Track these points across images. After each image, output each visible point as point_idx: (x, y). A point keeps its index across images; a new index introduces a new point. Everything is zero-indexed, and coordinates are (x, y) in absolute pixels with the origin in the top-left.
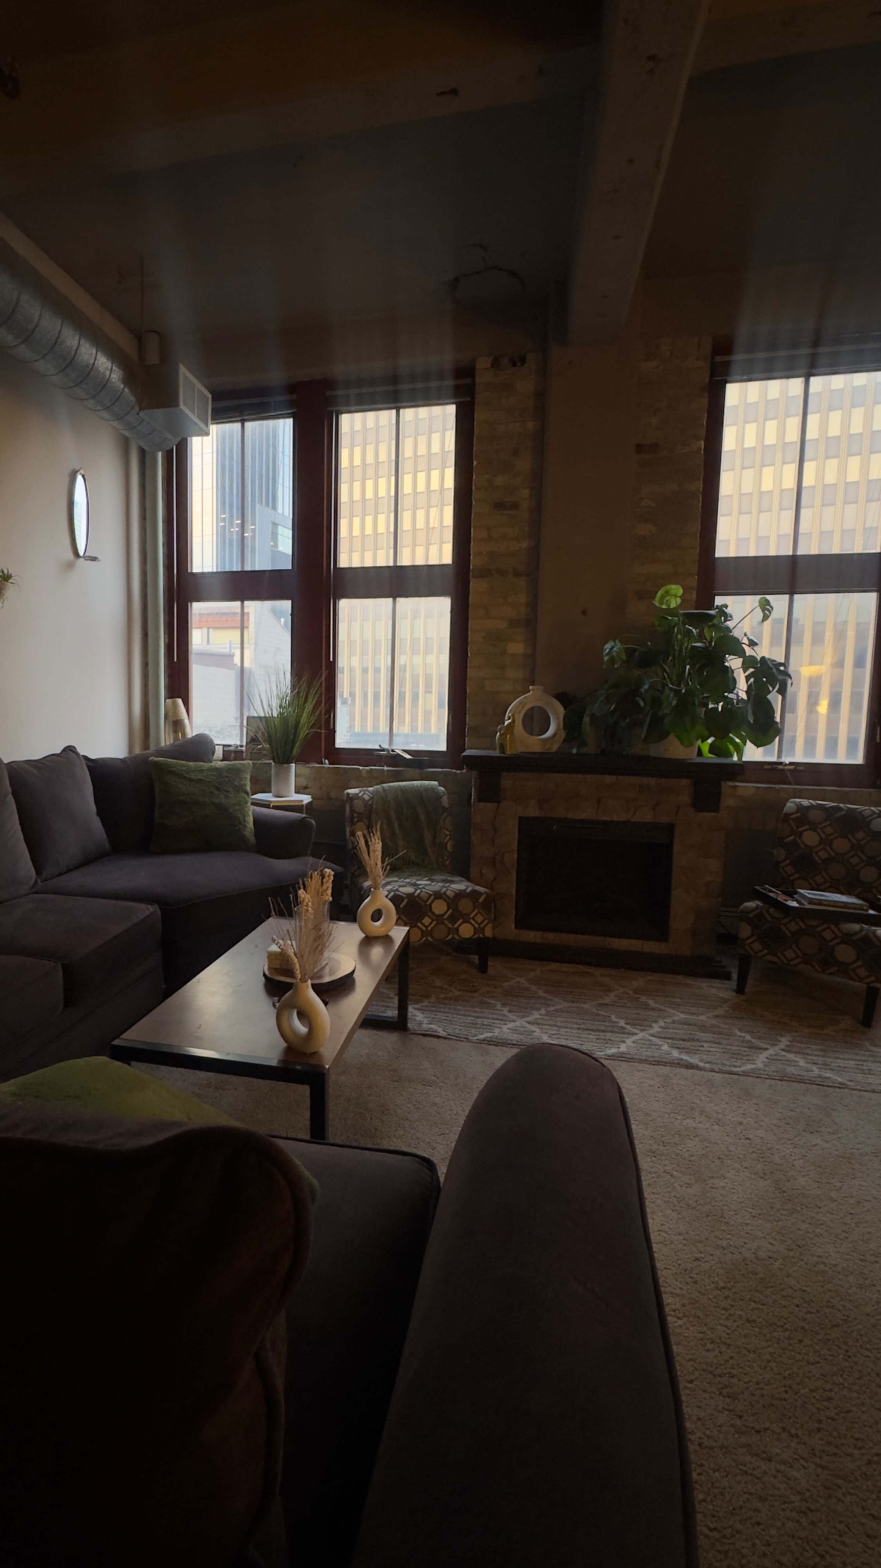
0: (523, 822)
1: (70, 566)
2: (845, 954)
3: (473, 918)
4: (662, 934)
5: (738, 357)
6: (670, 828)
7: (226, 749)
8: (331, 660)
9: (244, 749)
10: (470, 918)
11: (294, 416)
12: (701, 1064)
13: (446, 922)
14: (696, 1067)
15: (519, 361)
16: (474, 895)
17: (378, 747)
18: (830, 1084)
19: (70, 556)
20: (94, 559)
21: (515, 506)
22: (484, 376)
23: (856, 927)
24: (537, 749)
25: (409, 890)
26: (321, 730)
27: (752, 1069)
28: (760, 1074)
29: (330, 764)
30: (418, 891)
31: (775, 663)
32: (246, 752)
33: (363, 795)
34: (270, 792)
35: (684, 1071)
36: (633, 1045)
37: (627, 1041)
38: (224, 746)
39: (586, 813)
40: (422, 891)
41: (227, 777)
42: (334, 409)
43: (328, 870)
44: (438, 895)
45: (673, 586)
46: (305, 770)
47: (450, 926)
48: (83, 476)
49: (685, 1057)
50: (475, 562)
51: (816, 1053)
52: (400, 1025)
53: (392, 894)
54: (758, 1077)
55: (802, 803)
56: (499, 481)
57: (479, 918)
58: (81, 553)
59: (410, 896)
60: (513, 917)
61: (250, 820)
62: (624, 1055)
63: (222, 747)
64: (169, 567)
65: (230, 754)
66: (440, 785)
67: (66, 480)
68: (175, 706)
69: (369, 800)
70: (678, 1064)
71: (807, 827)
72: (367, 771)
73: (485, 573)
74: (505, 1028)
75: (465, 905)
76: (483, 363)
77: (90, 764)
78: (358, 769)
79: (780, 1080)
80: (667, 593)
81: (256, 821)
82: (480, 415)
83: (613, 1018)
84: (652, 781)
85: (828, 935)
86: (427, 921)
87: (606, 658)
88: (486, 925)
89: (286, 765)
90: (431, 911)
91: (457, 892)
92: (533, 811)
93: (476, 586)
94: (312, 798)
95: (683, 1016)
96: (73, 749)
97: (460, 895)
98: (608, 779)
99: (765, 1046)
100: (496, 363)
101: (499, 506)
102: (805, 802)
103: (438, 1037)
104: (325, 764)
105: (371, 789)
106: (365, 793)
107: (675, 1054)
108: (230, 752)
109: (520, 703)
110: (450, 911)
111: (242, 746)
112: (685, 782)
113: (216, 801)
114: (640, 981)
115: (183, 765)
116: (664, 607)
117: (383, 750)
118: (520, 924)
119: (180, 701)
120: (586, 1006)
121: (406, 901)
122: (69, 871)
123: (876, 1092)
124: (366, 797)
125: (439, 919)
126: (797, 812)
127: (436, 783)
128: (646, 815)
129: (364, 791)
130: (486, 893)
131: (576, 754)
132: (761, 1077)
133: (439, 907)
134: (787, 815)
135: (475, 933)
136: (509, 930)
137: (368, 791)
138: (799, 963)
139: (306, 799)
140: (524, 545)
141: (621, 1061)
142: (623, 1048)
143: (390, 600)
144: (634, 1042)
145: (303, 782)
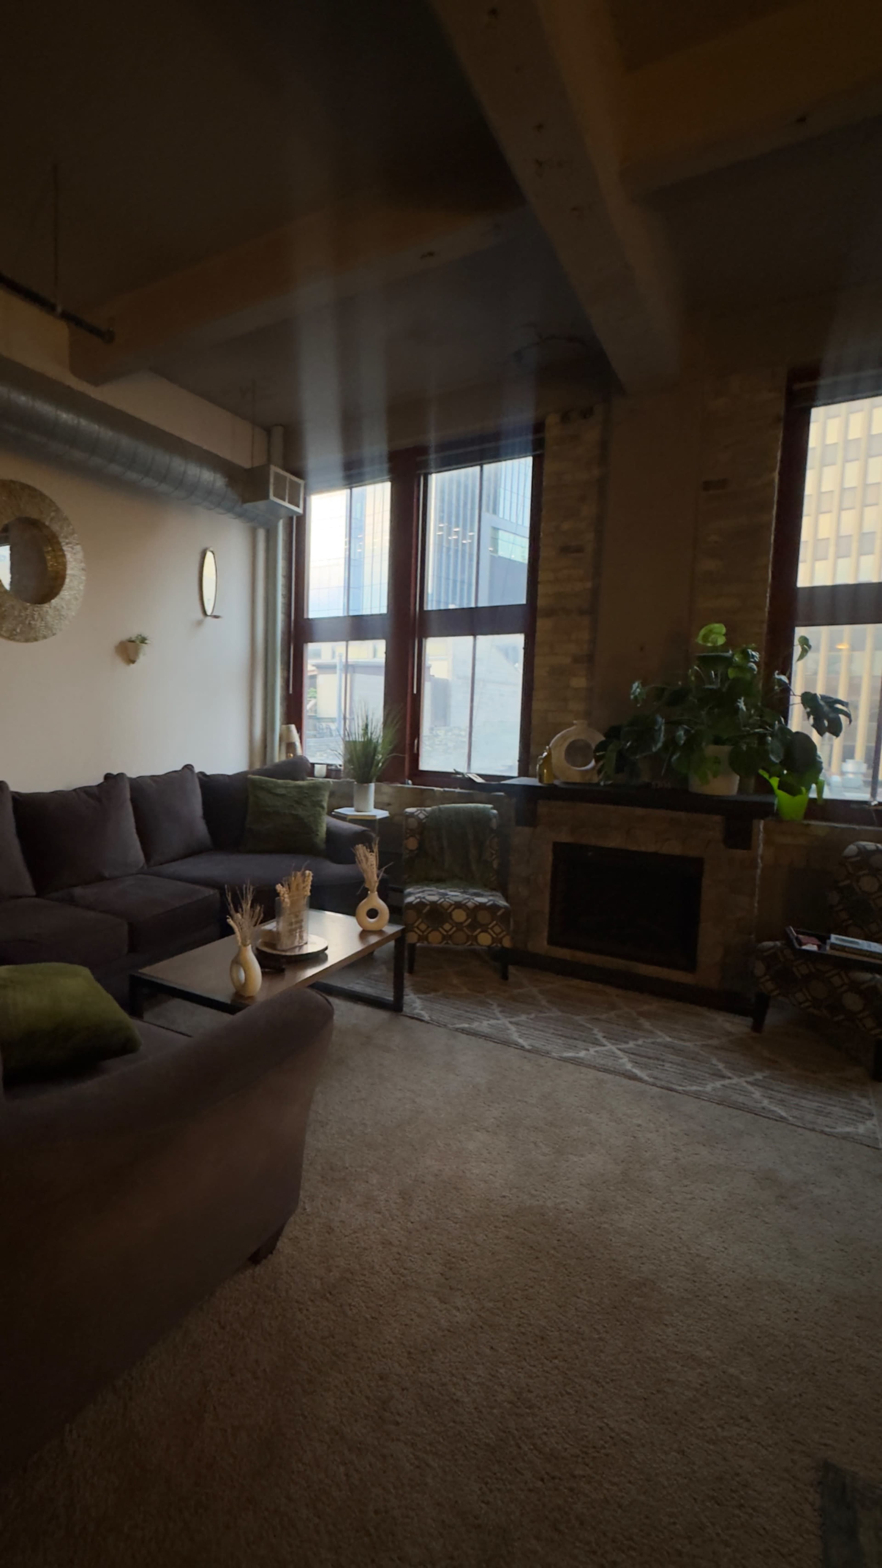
0: (558, 847)
1: (200, 623)
2: (853, 1002)
3: (492, 929)
4: (691, 966)
5: (824, 382)
6: (699, 863)
7: (329, 768)
8: (415, 692)
9: (342, 768)
10: (488, 928)
11: (391, 481)
12: (646, 1078)
13: (465, 929)
14: (640, 1080)
15: (587, 413)
16: (494, 908)
17: (453, 771)
18: (771, 1117)
19: (200, 615)
20: (216, 617)
21: (579, 550)
22: (553, 431)
23: (868, 976)
24: (578, 779)
25: (434, 898)
26: (404, 754)
27: (696, 1091)
28: (700, 1095)
29: (414, 784)
30: (442, 900)
31: (831, 700)
32: (344, 771)
33: (419, 814)
34: (352, 806)
35: (625, 1081)
36: (594, 1053)
37: (590, 1049)
38: (328, 765)
39: (615, 841)
40: (445, 900)
41: (306, 793)
42: (424, 471)
43: (307, 872)
44: (458, 905)
45: (717, 625)
46: (387, 788)
47: (469, 933)
48: (212, 552)
49: (637, 1071)
50: (541, 602)
51: (785, 1091)
52: (396, 1007)
53: (418, 900)
54: (696, 1098)
55: (867, 846)
56: (566, 526)
57: (497, 929)
58: (209, 612)
59: (433, 904)
60: (546, 934)
61: (323, 829)
62: (577, 1060)
63: (325, 766)
64: (288, 614)
65: (332, 772)
66: (494, 808)
67: (197, 558)
68: (289, 731)
69: (424, 819)
70: (623, 1074)
71: (866, 872)
72: (441, 792)
73: (550, 613)
74: (485, 1023)
75: (484, 917)
76: (552, 420)
77: (204, 778)
78: (433, 790)
79: (718, 1104)
80: (711, 632)
81: (329, 832)
82: (549, 467)
83: (596, 1031)
84: (682, 815)
85: (836, 981)
86: (447, 926)
87: (632, 697)
88: (504, 936)
89: (366, 785)
90: (452, 919)
91: (478, 904)
92: (564, 837)
93: (542, 624)
94: (390, 813)
95: (669, 1039)
96: (190, 767)
97: (480, 907)
98: (639, 811)
99: (730, 1075)
100: (565, 418)
101: (565, 550)
102: (870, 846)
103: (422, 1021)
104: (408, 784)
105: (428, 809)
106: (421, 812)
107: (629, 1066)
108: (331, 770)
109: (562, 736)
110: (469, 920)
111: (340, 766)
112: (717, 818)
113: (294, 812)
114: (653, 1005)
115: (272, 782)
116: (709, 645)
117: (457, 773)
118: (552, 941)
119: (293, 727)
120: (577, 1018)
121: (428, 908)
122: (174, 860)
123: (816, 1131)
124: (422, 816)
125: (459, 926)
126: (857, 856)
127: (490, 806)
128: (674, 848)
129: (421, 810)
130: (505, 907)
131: (605, 785)
132: (699, 1098)
133: (459, 916)
134: (847, 858)
135: (493, 943)
136: (540, 944)
137: (425, 810)
138: (809, 1007)
139: (381, 814)
140: (589, 585)
141: (572, 1063)
142: (582, 1054)
143: (471, 638)
144: (596, 1052)
145: (385, 799)
